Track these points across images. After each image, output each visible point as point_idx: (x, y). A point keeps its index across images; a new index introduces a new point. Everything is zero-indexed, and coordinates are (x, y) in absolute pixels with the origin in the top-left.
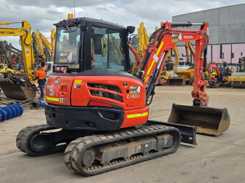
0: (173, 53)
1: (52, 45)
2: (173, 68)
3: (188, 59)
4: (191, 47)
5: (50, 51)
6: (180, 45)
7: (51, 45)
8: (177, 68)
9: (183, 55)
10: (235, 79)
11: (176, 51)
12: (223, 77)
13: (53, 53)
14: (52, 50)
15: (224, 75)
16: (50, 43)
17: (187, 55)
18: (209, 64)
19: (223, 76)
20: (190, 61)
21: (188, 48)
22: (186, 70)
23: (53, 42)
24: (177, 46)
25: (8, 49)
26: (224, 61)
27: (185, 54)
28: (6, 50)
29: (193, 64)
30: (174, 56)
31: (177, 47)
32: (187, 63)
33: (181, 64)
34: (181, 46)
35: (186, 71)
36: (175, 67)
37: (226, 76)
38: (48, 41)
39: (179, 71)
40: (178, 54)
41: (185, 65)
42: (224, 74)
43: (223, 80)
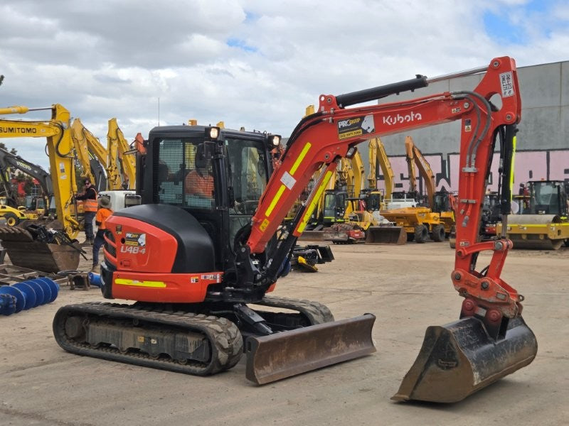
0: (381, 173)
1: (110, 154)
2: (379, 206)
3: (413, 186)
4: (420, 158)
5: (105, 166)
6: (397, 154)
7: (108, 152)
8: (389, 204)
9: (402, 175)
10: (511, 229)
11: (387, 166)
12: (488, 225)
13: (111, 171)
14: (111, 164)
15: (489, 220)
16: (104, 149)
17: (410, 177)
18: (455, 196)
19: (487, 223)
20: (418, 189)
21: (413, 162)
22: (409, 208)
23: (112, 147)
24: (388, 156)
25: (10, 164)
26: (492, 191)
27: (406, 175)
28: (4, 165)
29: (426, 197)
30: (382, 178)
31: (390, 159)
32: (412, 195)
33: (398, 196)
34: (399, 156)
35: (408, 212)
36: (384, 203)
37: (493, 223)
38: (101, 145)
39: (392, 212)
40: (390, 175)
41: (405, 199)
42: (489, 218)
43: (487, 231)
